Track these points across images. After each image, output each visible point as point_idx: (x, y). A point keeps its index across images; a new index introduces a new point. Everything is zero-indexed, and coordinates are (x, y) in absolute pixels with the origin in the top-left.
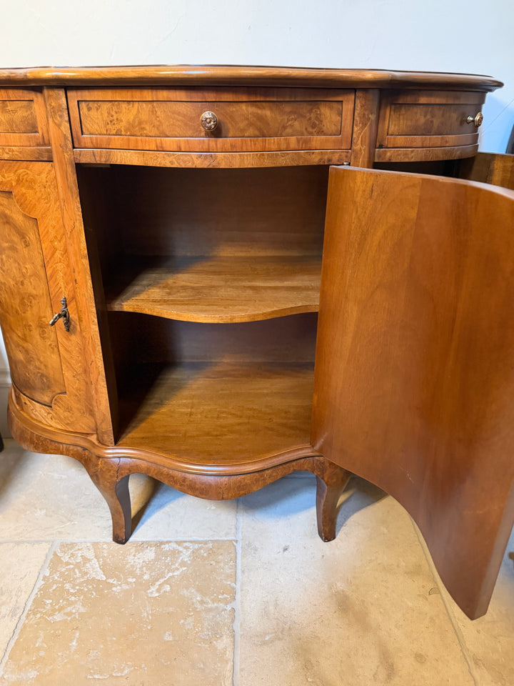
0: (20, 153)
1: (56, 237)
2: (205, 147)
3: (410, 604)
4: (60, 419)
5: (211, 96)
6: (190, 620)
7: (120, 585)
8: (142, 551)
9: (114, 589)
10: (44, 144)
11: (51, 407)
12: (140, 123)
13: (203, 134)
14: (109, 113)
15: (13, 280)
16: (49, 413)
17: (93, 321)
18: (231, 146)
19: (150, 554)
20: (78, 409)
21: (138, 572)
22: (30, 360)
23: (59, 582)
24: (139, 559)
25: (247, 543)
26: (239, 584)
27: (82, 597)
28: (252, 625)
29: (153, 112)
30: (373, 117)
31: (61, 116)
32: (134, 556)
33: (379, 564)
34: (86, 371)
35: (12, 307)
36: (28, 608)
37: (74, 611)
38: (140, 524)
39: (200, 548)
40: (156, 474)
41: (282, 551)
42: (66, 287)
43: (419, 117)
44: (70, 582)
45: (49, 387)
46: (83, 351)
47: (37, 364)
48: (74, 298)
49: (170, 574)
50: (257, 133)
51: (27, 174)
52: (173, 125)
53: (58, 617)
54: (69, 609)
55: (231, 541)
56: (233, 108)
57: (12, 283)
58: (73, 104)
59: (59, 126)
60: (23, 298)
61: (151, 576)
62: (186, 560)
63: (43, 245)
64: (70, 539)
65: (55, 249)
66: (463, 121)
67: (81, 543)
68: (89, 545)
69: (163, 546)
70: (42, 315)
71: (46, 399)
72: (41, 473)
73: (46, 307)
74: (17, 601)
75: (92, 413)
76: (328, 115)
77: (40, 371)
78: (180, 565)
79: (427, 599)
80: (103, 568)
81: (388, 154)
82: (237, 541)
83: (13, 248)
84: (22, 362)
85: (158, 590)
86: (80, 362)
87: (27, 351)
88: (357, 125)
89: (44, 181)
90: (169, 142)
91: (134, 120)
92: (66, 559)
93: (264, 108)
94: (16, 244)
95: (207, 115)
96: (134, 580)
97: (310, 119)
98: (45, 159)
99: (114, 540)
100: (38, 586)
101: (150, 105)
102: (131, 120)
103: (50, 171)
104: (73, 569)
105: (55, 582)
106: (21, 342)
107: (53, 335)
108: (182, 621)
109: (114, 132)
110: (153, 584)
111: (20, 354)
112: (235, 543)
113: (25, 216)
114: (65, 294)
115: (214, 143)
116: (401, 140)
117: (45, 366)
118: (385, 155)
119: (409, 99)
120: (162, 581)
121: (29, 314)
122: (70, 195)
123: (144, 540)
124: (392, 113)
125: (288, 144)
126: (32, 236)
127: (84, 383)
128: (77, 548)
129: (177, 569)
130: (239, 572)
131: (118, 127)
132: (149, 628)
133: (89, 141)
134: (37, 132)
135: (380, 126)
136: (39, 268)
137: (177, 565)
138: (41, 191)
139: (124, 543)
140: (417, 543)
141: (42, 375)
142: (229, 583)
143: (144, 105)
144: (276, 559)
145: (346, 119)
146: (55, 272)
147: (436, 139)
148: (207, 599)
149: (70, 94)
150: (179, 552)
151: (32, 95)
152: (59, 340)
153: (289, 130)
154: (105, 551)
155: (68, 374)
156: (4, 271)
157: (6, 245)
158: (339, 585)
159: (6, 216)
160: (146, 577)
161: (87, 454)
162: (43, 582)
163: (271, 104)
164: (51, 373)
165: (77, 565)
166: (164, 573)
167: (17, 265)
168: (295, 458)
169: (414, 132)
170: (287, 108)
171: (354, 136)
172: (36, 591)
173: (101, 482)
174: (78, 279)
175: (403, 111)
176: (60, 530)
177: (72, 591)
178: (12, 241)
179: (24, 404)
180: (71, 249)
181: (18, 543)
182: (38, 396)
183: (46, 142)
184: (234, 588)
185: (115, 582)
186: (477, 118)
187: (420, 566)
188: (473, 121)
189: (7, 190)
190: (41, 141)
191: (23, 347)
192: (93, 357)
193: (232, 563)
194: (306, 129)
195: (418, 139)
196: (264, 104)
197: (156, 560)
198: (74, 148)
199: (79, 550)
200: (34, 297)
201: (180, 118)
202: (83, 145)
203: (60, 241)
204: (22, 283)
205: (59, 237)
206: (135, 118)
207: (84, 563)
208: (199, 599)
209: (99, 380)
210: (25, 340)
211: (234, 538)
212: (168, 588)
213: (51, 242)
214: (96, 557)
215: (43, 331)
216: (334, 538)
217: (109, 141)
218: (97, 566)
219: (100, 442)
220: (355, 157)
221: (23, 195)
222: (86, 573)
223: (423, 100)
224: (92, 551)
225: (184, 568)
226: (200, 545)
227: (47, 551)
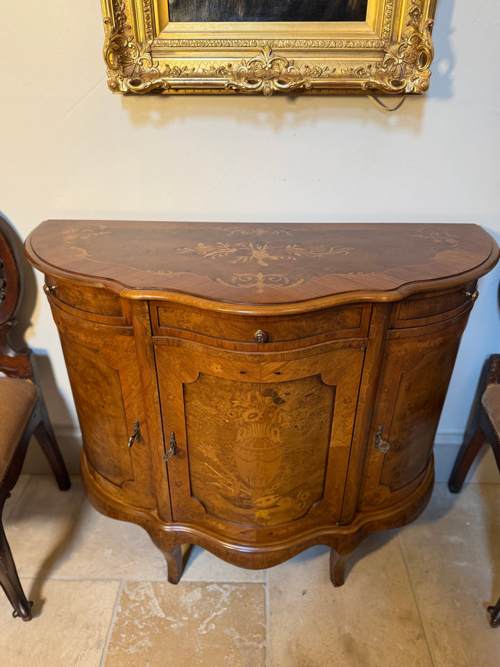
0: (108, 329)
1: (133, 383)
2: (256, 349)
3: (402, 648)
4: (129, 497)
5: (262, 319)
6: (232, 656)
7: (176, 623)
8: (191, 591)
9: (172, 626)
10: (127, 325)
11: (121, 487)
12: (205, 327)
14: (180, 315)
15: (95, 402)
16: (119, 491)
18: (275, 347)
19: (197, 594)
20: (143, 492)
21: (189, 611)
23: (130, 618)
24: (189, 598)
25: (274, 586)
26: (268, 624)
27: (148, 633)
28: (279, 662)
29: (216, 323)
30: (386, 316)
31: (143, 317)
32: (186, 596)
33: (378, 610)
36: (109, 641)
37: (143, 645)
38: (188, 564)
39: (237, 590)
41: (301, 594)
43: (425, 305)
44: (138, 618)
45: (120, 475)
47: (112, 458)
48: (145, 423)
49: (215, 614)
50: (295, 337)
51: (113, 341)
52: (231, 333)
53: (132, 650)
54: (139, 643)
55: (260, 583)
56: (277, 324)
57: (94, 404)
58: (153, 309)
59: (141, 322)
60: (103, 416)
61: (200, 615)
62: (226, 601)
63: (123, 388)
64: (134, 578)
65: (132, 390)
67: (143, 582)
68: (149, 584)
69: (207, 587)
70: (119, 429)
71: (117, 482)
74: (100, 635)
75: (154, 496)
76: (351, 316)
77: (114, 463)
78: (222, 605)
79: (414, 643)
80: (162, 605)
81: (398, 334)
82: (265, 584)
83: (97, 384)
85: (206, 628)
86: (148, 463)
88: (373, 324)
89: (126, 346)
90: (228, 343)
91: (201, 324)
92: (132, 597)
93: (301, 321)
94: (100, 382)
96: (187, 618)
97: (336, 320)
98: (128, 334)
99: (169, 581)
100: (114, 621)
102: (198, 323)
103: (131, 341)
104: (139, 606)
105: (126, 618)
108: (226, 657)
109: (184, 328)
110: (202, 623)
112: (263, 586)
113: (109, 367)
114: (138, 419)
115: (262, 347)
116: (408, 323)
117: (118, 461)
118: (395, 333)
120: (208, 619)
121: (107, 426)
122: (148, 364)
123: (192, 580)
125: (318, 340)
126: (113, 379)
127: (150, 478)
129: (219, 609)
130: (268, 613)
131: (188, 325)
132: (201, 662)
133: (164, 331)
134: (122, 316)
135: (392, 318)
136: (118, 400)
137: (219, 605)
138: (122, 353)
139: (176, 583)
140: (410, 590)
141: (115, 466)
142: (260, 623)
144: (297, 602)
145: (364, 318)
146: (131, 404)
147: (438, 317)
148: (244, 638)
150: (221, 593)
153: (319, 331)
154: (163, 590)
155: (137, 469)
156: (87, 394)
157: (91, 380)
158: (346, 627)
159: (92, 363)
160: (196, 616)
161: (150, 524)
162: (118, 618)
163: (307, 318)
164: (123, 466)
165: (142, 603)
166: (210, 613)
167: (100, 394)
169: (420, 316)
170: (319, 317)
171: (371, 330)
172: (113, 625)
174: (151, 415)
176: (125, 569)
177: (140, 627)
178: (97, 379)
179: (98, 480)
181: (94, 581)
183: (129, 322)
184: (264, 629)
185: (172, 620)
186: (474, 295)
187: (411, 612)
188: (471, 296)
189: (95, 348)
190: (125, 323)
193: (262, 605)
194: (333, 327)
195: (423, 320)
196: (301, 319)
197: (203, 600)
198: (152, 335)
199: (142, 588)
200: (112, 417)
201: (238, 330)
202: (159, 333)
204: (103, 406)
205: (136, 383)
207: (148, 601)
208: (237, 637)
209: (163, 481)
210: (102, 441)
211: (263, 581)
212: (213, 626)
213: (129, 385)
214: (156, 596)
215: (119, 439)
216: (343, 583)
217: (179, 333)
218: (157, 604)
219: (160, 518)
220: (371, 344)
221: (109, 354)
224: (152, 589)
225: (225, 609)
226: (237, 587)
227: (117, 589)
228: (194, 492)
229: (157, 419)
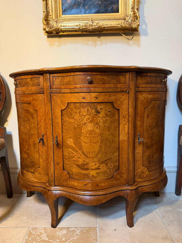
0: (35, 91)
1: (42, 115)
2: (88, 87)
4: (37, 178)
5: (90, 73)
7: (54, 242)
8: (62, 230)
10: (42, 89)
11: (34, 173)
12: (70, 81)
13: (87, 83)
14: (61, 80)
15: (27, 130)
16: (33, 176)
17: (52, 140)
18: (95, 86)
19: (65, 232)
20: (43, 173)
21: (60, 237)
22: (29, 157)
23: (31, 241)
24: (61, 233)
25: (101, 228)
26: (98, 242)
29: (74, 78)
30: (135, 79)
31: (48, 81)
33: (151, 235)
34: (47, 159)
35: (25, 139)
38: (61, 221)
39: (83, 229)
40: (69, 196)
41: (114, 231)
42: (43, 131)
43: (149, 79)
44: (35, 241)
45: (34, 166)
46: (47, 152)
47: (31, 158)
48: (46, 134)
49: (73, 238)
50: (102, 83)
51: (36, 97)
52: (79, 81)
55: (95, 227)
56: (96, 76)
57: (27, 131)
58: (51, 78)
59: (47, 83)
60: (30, 136)
61: (65, 239)
62: (78, 234)
63: (38, 118)
64: (35, 226)
65: (42, 119)
66: (161, 81)
68: (42, 228)
69: (69, 229)
70: (35, 140)
71: (33, 171)
72: (25, 204)
73: (37, 138)
75: (48, 175)
76: (122, 78)
77: (32, 160)
80: (47, 236)
81: (140, 89)
82: (97, 227)
83: (29, 120)
84: (26, 158)
86: (46, 156)
87: (28, 154)
88: (130, 81)
89: (41, 99)
90: (78, 86)
91: (68, 81)
92: (34, 233)
93: (104, 76)
94: (30, 118)
95: (89, 78)
96: (59, 240)
97: (117, 79)
98: (42, 93)
99: (51, 227)
101: (73, 76)
102: (67, 81)
103: (43, 96)
104: (36, 236)
105: (30, 241)
106: (27, 151)
107: (38, 147)
109: (62, 84)
110: (66, 242)
111: (26, 155)
113: (34, 110)
114: (43, 133)
115: (90, 86)
116: (144, 85)
117: (34, 158)
118: (139, 89)
119: (145, 74)
120: (69, 241)
121: (31, 140)
122: (48, 102)
123: (62, 227)
124: (140, 78)
125: (111, 86)
126: (35, 116)
127: (46, 164)
128: (38, 229)
129: (75, 237)
130: (98, 238)
131: (63, 83)
133: (55, 87)
134: (40, 86)
135: (137, 81)
136: (36, 125)
137: (75, 235)
138: (39, 102)
139: (55, 228)
140: (165, 228)
141: (32, 162)
142: (94, 241)
143: (71, 77)
144: (112, 233)
145: (127, 80)
146: (41, 126)
147: (154, 86)
149: (51, 75)
150: (76, 231)
151: (40, 76)
152: (40, 148)
153: (111, 82)
154: (48, 230)
155: (41, 160)
156: (24, 128)
157: (27, 119)
159: (28, 110)
160: (63, 239)
161: (45, 190)
162: (25, 241)
163: (106, 75)
164: (36, 160)
165: (38, 235)
166: (70, 238)
167: (29, 125)
168: (117, 190)
169: (147, 83)
170: (111, 77)
171: (130, 84)
173: (49, 200)
174: (48, 127)
175: (143, 78)
176: (32, 223)
178: (29, 118)
179: (24, 174)
180: (47, 118)
181: (16, 228)
182: (30, 170)
183: (43, 88)
185: (52, 241)
186: (165, 80)
187: (167, 236)
188: (164, 81)
189: (29, 102)
191: (27, 153)
192: (50, 153)
193: (95, 235)
194: (116, 82)
195: (149, 85)
196: (104, 75)
197: (67, 233)
198: (51, 89)
200: (33, 135)
201: (81, 79)
202: (53, 88)
203: (43, 117)
204: (30, 131)
205: (43, 116)
206: (68, 80)
207: (41, 235)
209: (52, 161)
210: (28, 150)
211: (96, 226)
213: (41, 117)
214: (45, 232)
215: (35, 146)
216: (133, 226)
217: (61, 87)
218: (45, 235)
219: (49, 185)
220: (131, 90)
221: (34, 103)
222: (41, 238)
223: (149, 75)
224: (43, 230)
225: (77, 237)
226: (83, 228)
227: (27, 230)
228: (65, 167)
229: (51, 128)
